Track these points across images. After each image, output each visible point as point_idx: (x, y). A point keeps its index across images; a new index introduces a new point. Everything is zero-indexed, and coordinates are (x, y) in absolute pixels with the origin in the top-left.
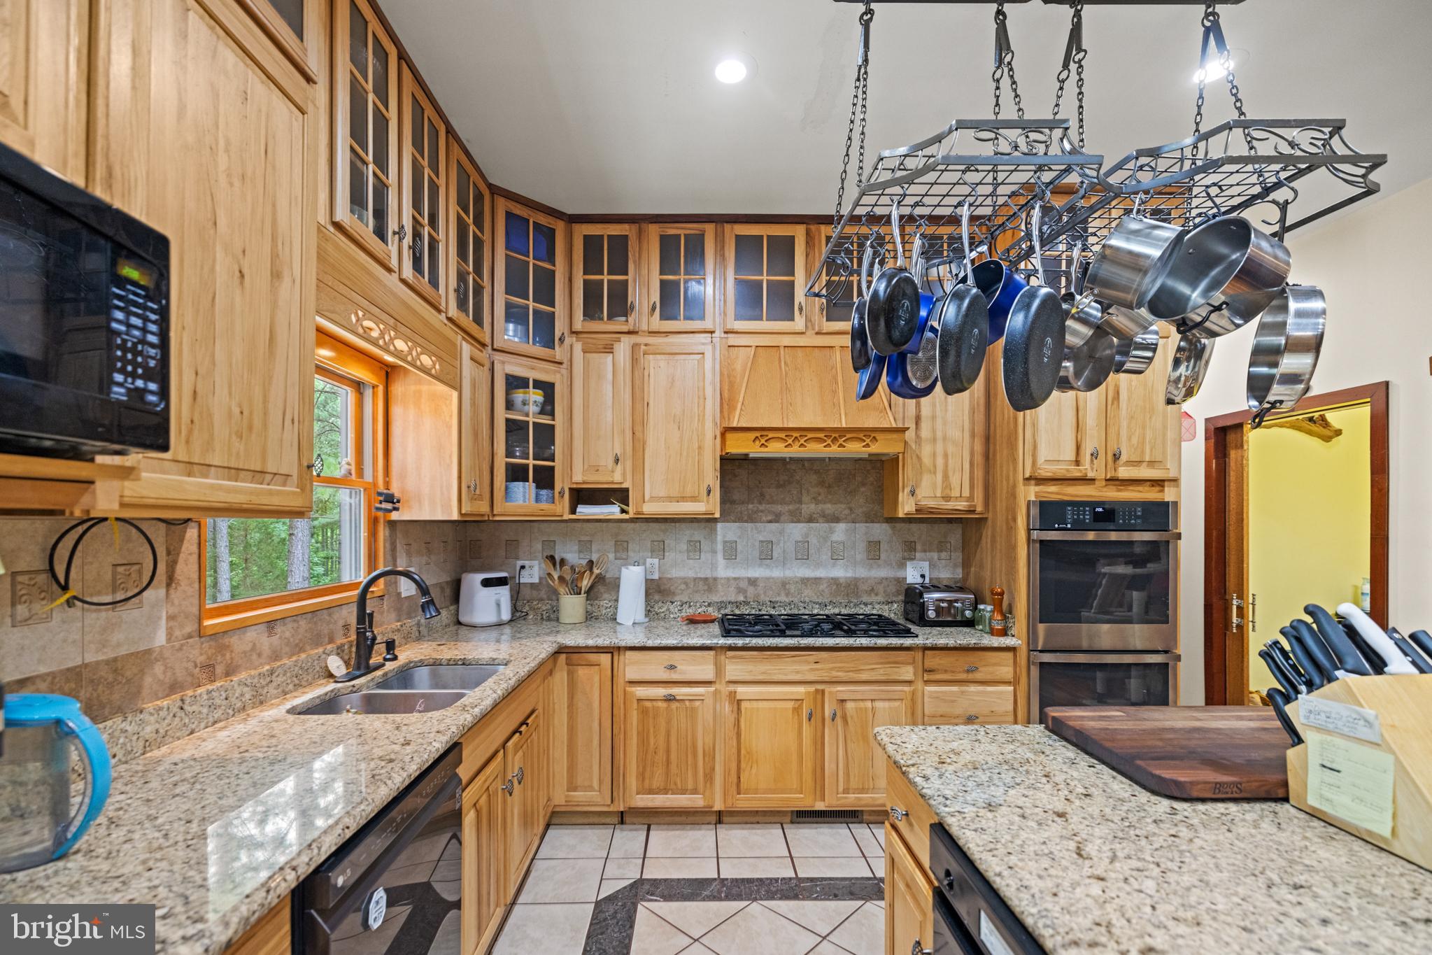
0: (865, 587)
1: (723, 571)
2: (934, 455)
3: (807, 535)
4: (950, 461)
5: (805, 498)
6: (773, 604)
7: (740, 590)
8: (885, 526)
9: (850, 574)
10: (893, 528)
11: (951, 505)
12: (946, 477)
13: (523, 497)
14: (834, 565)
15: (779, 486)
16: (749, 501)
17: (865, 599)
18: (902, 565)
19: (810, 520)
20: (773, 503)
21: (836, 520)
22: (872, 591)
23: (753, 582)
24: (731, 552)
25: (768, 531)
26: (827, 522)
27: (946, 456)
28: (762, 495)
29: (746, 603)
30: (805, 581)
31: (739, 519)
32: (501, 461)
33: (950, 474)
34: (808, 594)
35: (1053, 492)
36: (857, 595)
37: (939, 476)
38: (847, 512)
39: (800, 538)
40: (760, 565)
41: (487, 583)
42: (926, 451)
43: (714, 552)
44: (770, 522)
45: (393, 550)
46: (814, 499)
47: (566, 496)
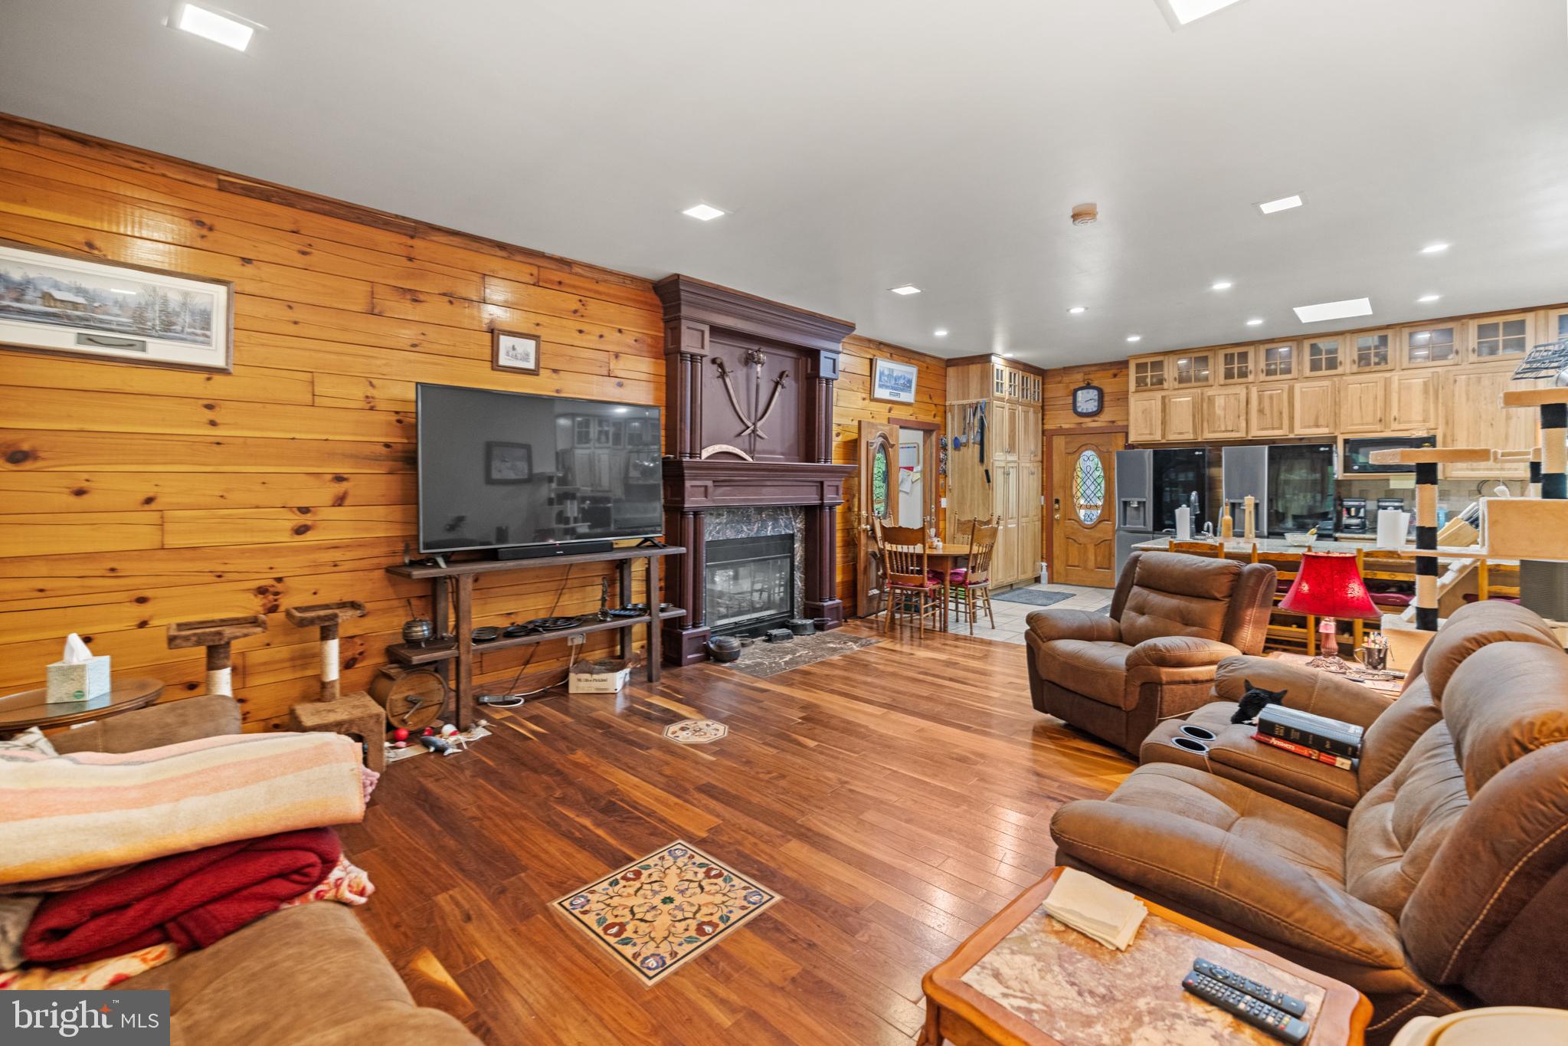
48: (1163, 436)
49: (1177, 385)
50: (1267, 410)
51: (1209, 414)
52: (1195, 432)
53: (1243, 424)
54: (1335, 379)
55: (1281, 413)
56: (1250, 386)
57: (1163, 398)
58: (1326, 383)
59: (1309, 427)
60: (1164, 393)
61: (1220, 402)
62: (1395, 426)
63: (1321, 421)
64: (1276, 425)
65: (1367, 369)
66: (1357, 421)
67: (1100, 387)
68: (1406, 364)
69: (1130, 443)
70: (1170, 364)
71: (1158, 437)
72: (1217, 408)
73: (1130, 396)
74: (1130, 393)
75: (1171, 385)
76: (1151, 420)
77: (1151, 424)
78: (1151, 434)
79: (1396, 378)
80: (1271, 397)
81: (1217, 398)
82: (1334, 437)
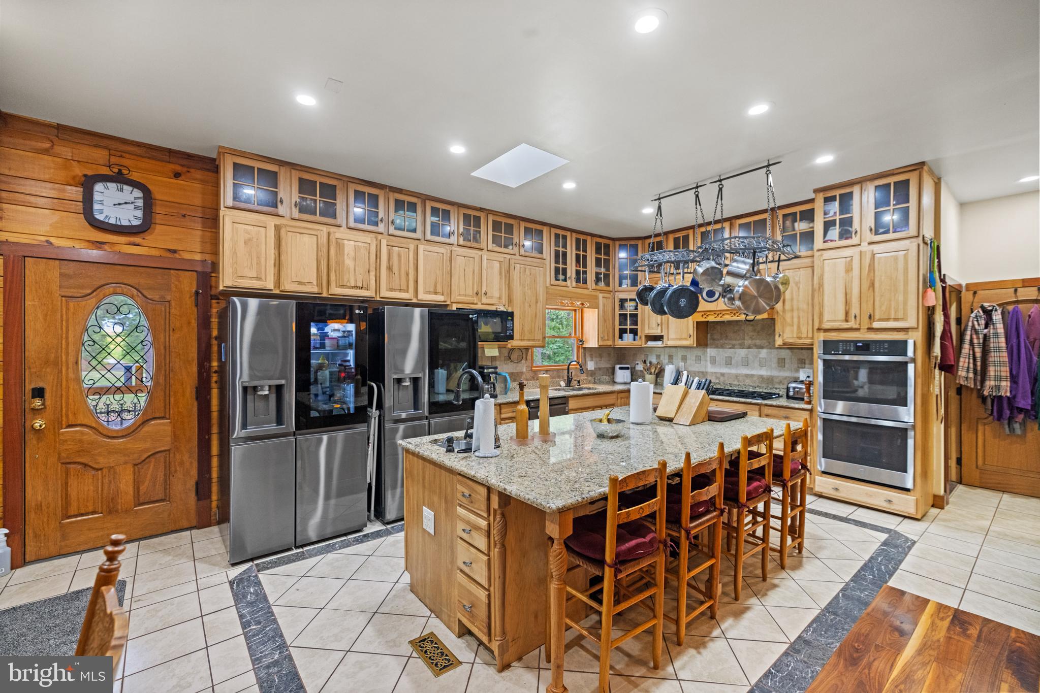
0: (777, 380)
1: (710, 369)
2: (792, 318)
3: (747, 355)
4: (801, 319)
5: (746, 338)
7: (717, 378)
8: (788, 351)
9: (769, 373)
10: (792, 352)
11: (801, 341)
12: (799, 327)
13: (628, 339)
14: (761, 369)
15: (734, 332)
16: (721, 339)
17: (777, 386)
18: (797, 371)
19: (749, 347)
20: (731, 340)
21: (762, 348)
22: (780, 382)
23: (723, 375)
24: (713, 361)
25: (728, 352)
26: (757, 348)
27: (799, 317)
28: (727, 336)
29: (719, 384)
30: (747, 376)
31: (717, 347)
32: (617, 327)
33: (801, 327)
34: (748, 382)
35: (833, 336)
37: (795, 327)
38: (767, 344)
39: (744, 356)
40: (726, 367)
41: (621, 368)
42: (788, 316)
43: (706, 361)
44: (730, 348)
45: (585, 356)
46: (751, 338)
47: (643, 338)
48: (278, 283)
49: (296, 213)
50: (395, 269)
51: (338, 263)
52: (320, 284)
53: (373, 282)
54: (448, 247)
55: (407, 275)
56: (380, 237)
57: (278, 228)
58: (441, 249)
59: (429, 293)
60: (278, 221)
61: (349, 246)
62: (484, 300)
63: (439, 289)
64: (404, 287)
65: (469, 244)
66: (462, 292)
67: (150, 187)
68: (491, 246)
69: (221, 288)
70: (288, 181)
71: (269, 284)
72: (346, 256)
73: (221, 213)
74: (222, 208)
75: (289, 212)
76: (258, 257)
77: (259, 263)
78: (258, 279)
79: (485, 257)
80: (399, 256)
81: (345, 242)
82: (447, 306)
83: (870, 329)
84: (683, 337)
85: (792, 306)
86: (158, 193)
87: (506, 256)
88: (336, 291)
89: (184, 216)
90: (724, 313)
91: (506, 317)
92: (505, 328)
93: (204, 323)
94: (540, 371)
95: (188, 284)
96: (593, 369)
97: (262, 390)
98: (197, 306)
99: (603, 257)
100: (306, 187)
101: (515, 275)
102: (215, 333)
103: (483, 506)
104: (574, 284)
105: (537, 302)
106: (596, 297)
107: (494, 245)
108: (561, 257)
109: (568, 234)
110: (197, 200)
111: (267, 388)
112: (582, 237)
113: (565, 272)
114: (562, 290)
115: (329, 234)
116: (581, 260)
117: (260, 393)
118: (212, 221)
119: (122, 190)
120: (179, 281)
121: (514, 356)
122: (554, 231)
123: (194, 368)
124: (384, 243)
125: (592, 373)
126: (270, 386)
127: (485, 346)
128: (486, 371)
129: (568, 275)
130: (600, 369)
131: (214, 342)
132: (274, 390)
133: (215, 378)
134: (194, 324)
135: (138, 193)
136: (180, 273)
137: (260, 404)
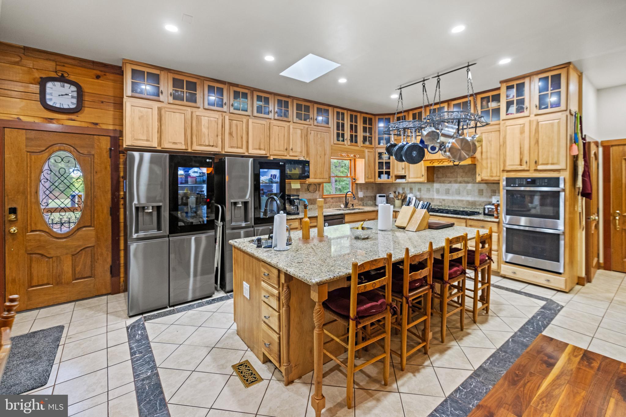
0: (478, 204)
1: (436, 196)
2: (487, 163)
3: (459, 187)
4: (493, 164)
5: (459, 176)
6: (449, 207)
7: (440, 202)
8: (485, 185)
9: (473, 199)
10: (488, 186)
11: (492, 179)
12: (491, 170)
13: (384, 177)
14: (468, 196)
15: (451, 173)
16: (443, 177)
17: (478, 207)
18: (491, 197)
19: (460, 183)
20: (449, 178)
21: (468, 183)
22: (480, 205)
23: (444, 200)
24: (438, 191)
25: (447, 186)
26: (466, 183)
27: (491, 163)
28: (446, 176)
29: (441, 206)
30: (459, 201)
31: (440, 183)
32: (377, 170)
33: (493, 169)
34: (460, 204)
35: (512, 175)
36: (475, 206)
37: (489, 170)
38: (472, 180)
39: (457, 188)
40: (446, 195)
41: (380, 196)
42: (484, 162)
43: (433, 191)
44: (449, 183)
45: (357, 188)
46: (462, 176)
47: (394, 177)
48: (160, 143)
49: (171, 100)
50: (234, 134)
51: (197, 131)
52: (186, 144)
53: (220, 142)
54: (268, 120)
55: (242, 138)
56: (224, 114)
57: (159, 109)
58: (263, 122)
59: (256, 149)
60: (160, 105)
61: (204, 121)
62: (291, 154)
63: (262, 147)
64: (240, 145)
65: (281, 118)
66: (277, 149)
67: (80, 84)
68: (295, 120)
69: (124, 146)
70: (166, 80)
71: (154, 144)
72: (202, 127)
73: (124, 100)
74: (125, 97)
75: (166, 98)
76: (147, 127)
77: (148, 131)
78: (148, 140)
79: (291, 127)
80: (237, 126)
81: (202, 117)
82: (267, 157)
83: (536, 170)
84: (418, 176)
85: (487, 156)
86: (86, 88)
87: (305, 126)
88: (197, 148)
89: (102, 102)
90: (444, 161)
91: (305, 164)
92: (304, 171)
93: (115, 168)
94: (328, 198)
95: (105, 143)
96: (362, 197)
97: (148, 209)
98: (110, 157)
99: (368, 126)
100: (177, 83)
101: (311, 137)
102: (122, 174)
103: (275, 281)
104: (349, 143)
105: (325, 155)
106: (363, 152)
107: (298, 119)
108: (340, 127)
109: (345, 112)
110: (111, 93)
111: (151, 208)
112: (354, 114)
113: (343, 135)
114: (341, 147)
115: (192, 112)
116: (353, 128)
117: (146, 211)
118: (119, 105)
119: (64, 86)
120: (100, 142)
121: (311, 189)
122: (336, 110)
123: (109, 196)
124: (227, 118)
125: (362, 199)
126: (153, 207)
127: (292, 182)
128: (292, 198)
129: (345, 138)
130: (367, 197)
131: (121, 180)
132: (155, 209)
133: (122, 202)
134: (109, 168)
135: (74, 88)
136: (100, 137)
137: (147, 218)
